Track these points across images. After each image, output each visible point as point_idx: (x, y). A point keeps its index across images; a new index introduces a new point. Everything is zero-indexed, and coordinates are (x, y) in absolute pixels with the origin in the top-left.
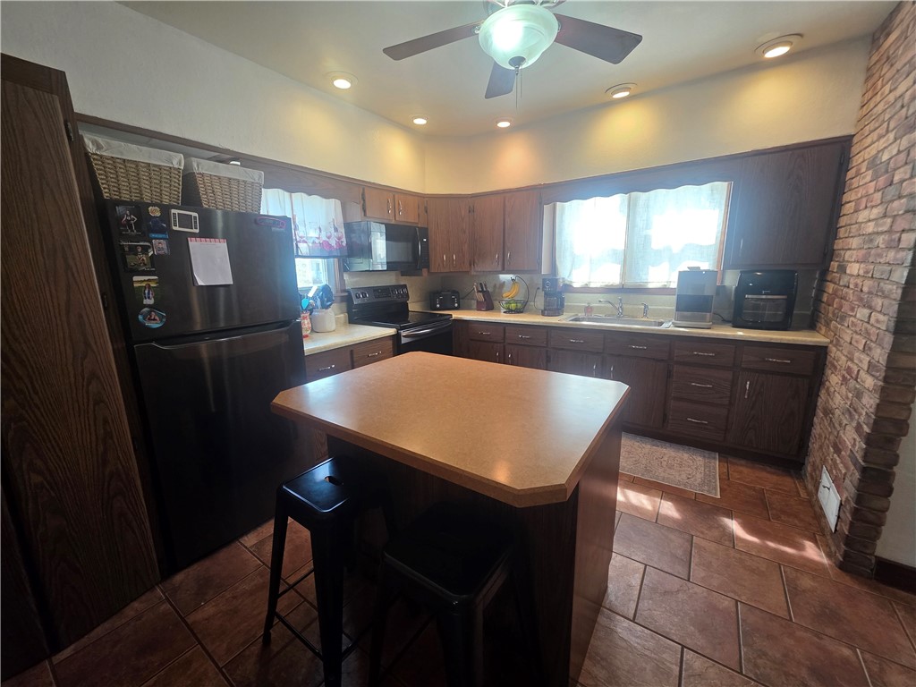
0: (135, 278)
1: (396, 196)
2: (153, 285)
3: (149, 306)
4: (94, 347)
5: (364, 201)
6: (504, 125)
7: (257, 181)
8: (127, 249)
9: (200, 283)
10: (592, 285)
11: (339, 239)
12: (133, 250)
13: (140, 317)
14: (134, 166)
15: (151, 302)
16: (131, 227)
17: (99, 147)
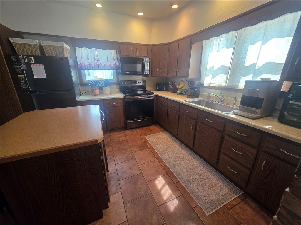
0: (18, 75)
1: (136, 46)
2: (23, 77)
3: (23, 83)
4: (11, 92)
5: (120, 49)
6: (175, 7)
7: (62, 46)
8: (15, 68)
9: (35, 77)
10: (211, 85)
11: (115, 63)
12: (17, 68)
13: (21, 85)
14: (24, 45)
15: (23, 82)
16: (15, 62)
17: (13, 41)
